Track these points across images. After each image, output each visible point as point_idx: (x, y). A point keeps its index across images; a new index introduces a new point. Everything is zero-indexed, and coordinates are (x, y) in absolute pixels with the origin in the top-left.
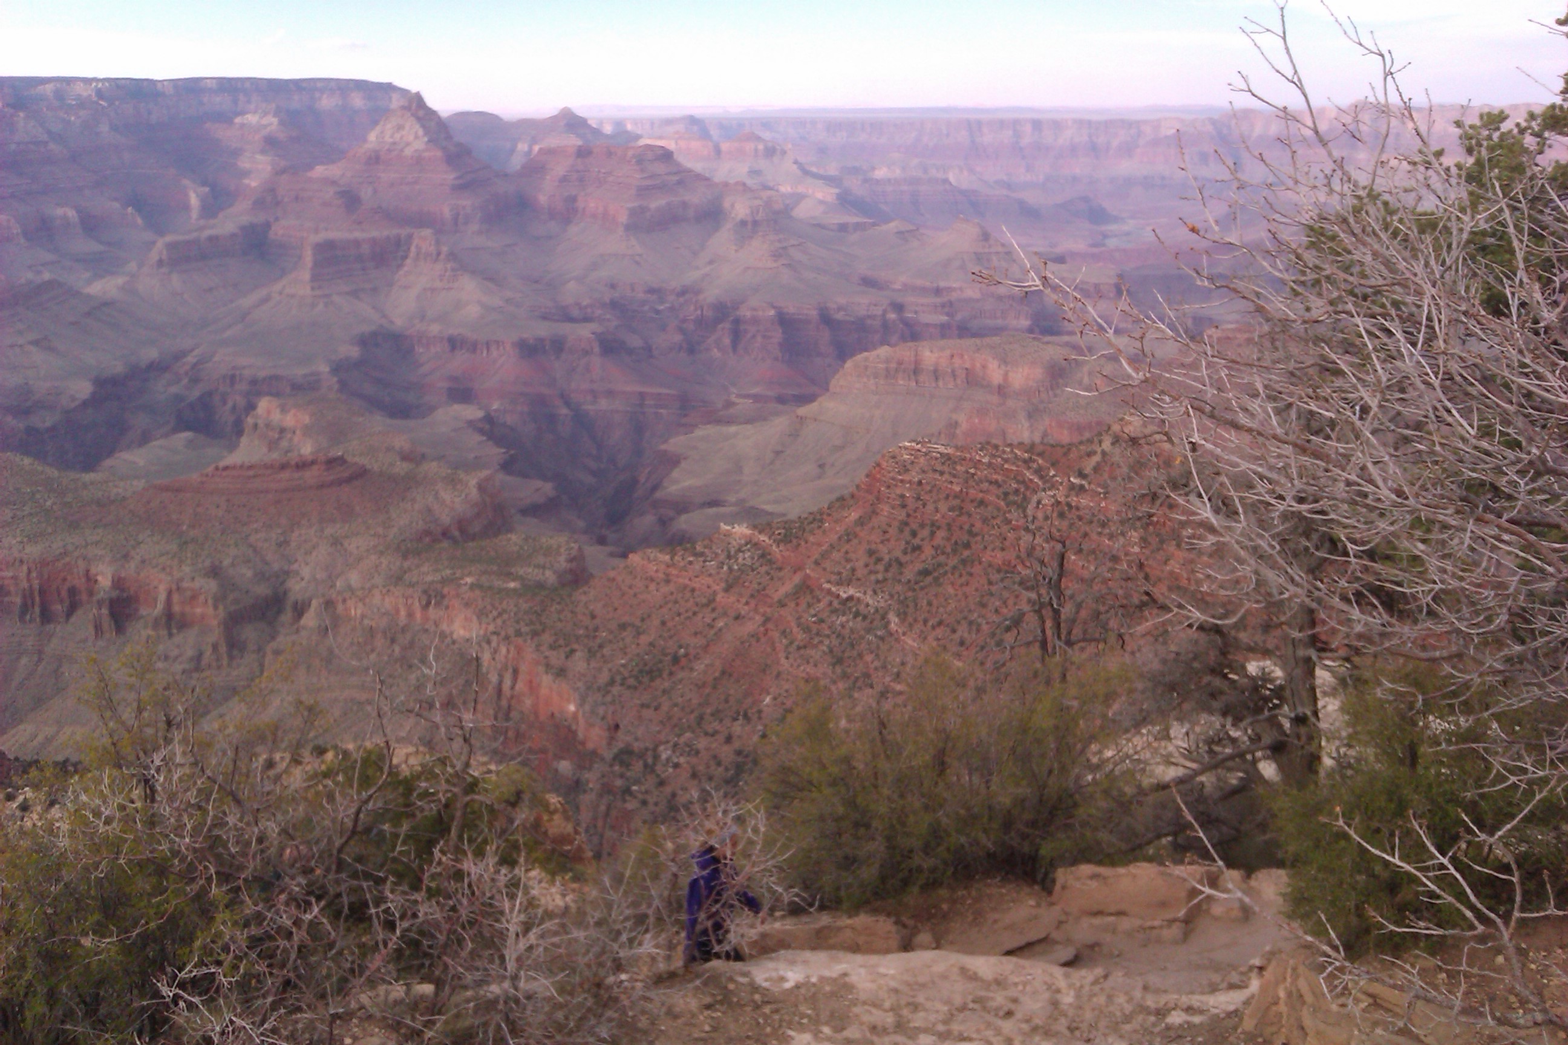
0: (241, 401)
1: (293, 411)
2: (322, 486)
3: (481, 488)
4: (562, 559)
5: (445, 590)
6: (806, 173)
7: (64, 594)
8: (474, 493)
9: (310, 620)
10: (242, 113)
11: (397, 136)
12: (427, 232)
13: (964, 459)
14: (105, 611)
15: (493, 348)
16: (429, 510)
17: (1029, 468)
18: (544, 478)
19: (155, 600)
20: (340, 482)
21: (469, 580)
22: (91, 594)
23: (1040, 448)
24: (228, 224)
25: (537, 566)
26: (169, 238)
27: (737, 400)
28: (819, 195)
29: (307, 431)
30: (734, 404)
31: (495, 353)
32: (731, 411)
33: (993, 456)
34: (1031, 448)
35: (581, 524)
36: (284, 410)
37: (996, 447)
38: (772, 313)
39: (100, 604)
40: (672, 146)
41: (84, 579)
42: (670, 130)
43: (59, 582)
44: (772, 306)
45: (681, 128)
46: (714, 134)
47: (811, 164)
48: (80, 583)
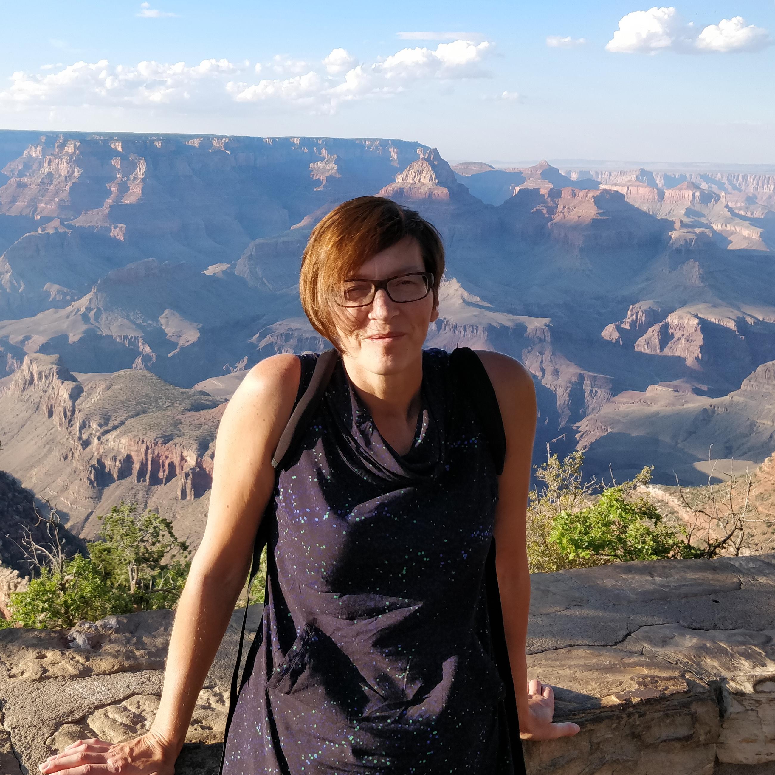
6: (735, 215)
7: (166, 466)
10: (315, 161)
11: (417, 179)
14: (189, 480)
22: (183, 468)
26: (259, 241)
28: (745, 233)
38: (696, 321)
39: (187, 475)
40: (623, 190)
41: (179, 458)
42: (625, 179)
43: (164, 458)
44: (697, 317)
45: (633, 178)
46: (660, 182)
47: (740, 209)
48: (176, 460)
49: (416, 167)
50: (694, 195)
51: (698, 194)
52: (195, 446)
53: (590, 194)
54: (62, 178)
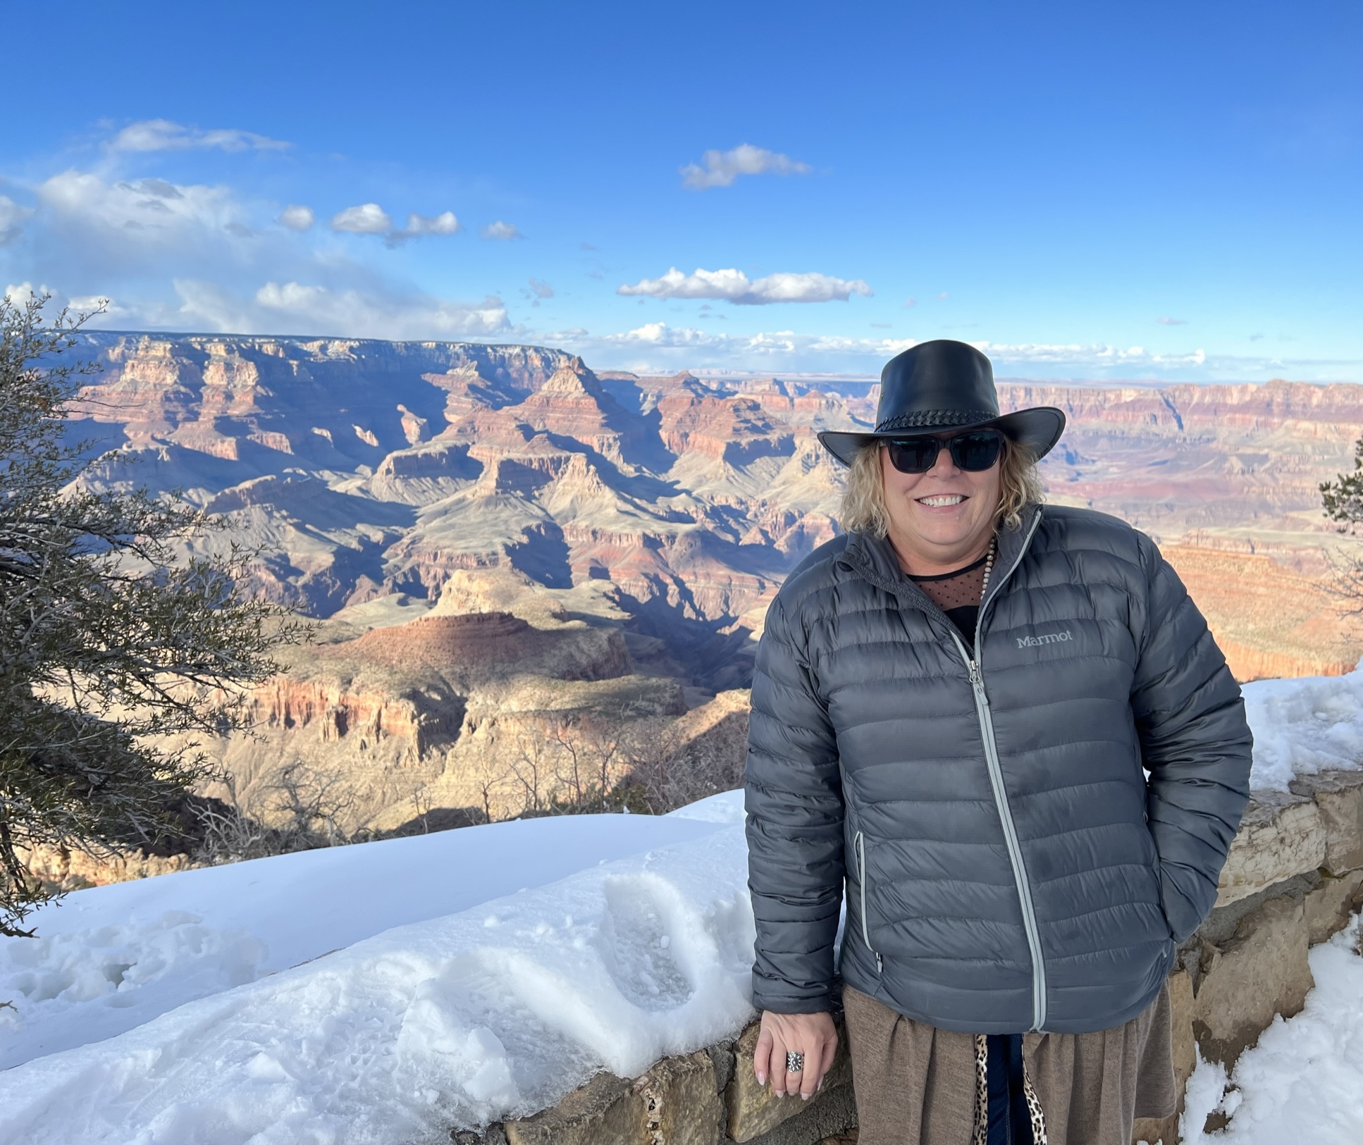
0: (440, 572)
1: (477, 581)
2: (495, 636)
3: (610, 640)
4: (667, 695)
5: (580, 716)
7: (303, 707)
8: (605, 645)
9: (481, 733)
10: (453, 367)
11: (563, 387)
12: (581, 456)
14: (332, 721)
15: (624, 539)
16: (572, 656)
18: (655, 635)
19: (370, 714)
20: (509, 633)
21: (598, 708)
22: (323, 708)
24: (437, 446)
25: (649, 700)
26: (396, 454)
29: (487, 595)
31: (625, 544)
35: (682, 670)
36: (470, 578)
38: (828, 521)
39: (329, 714)
40: (759, 400)
41: (318, 697)
42: (758, 388)
43: (300, 699)
44: (828, 516)
45: (767, 387)
46: (791, 391)
47: (860, 415)
48: (316, 699)
49: (561, 376)
50: (820, 404)
51: (824, 402)
52: (337, 682)
53: (729, 404)
54: (151, 385)
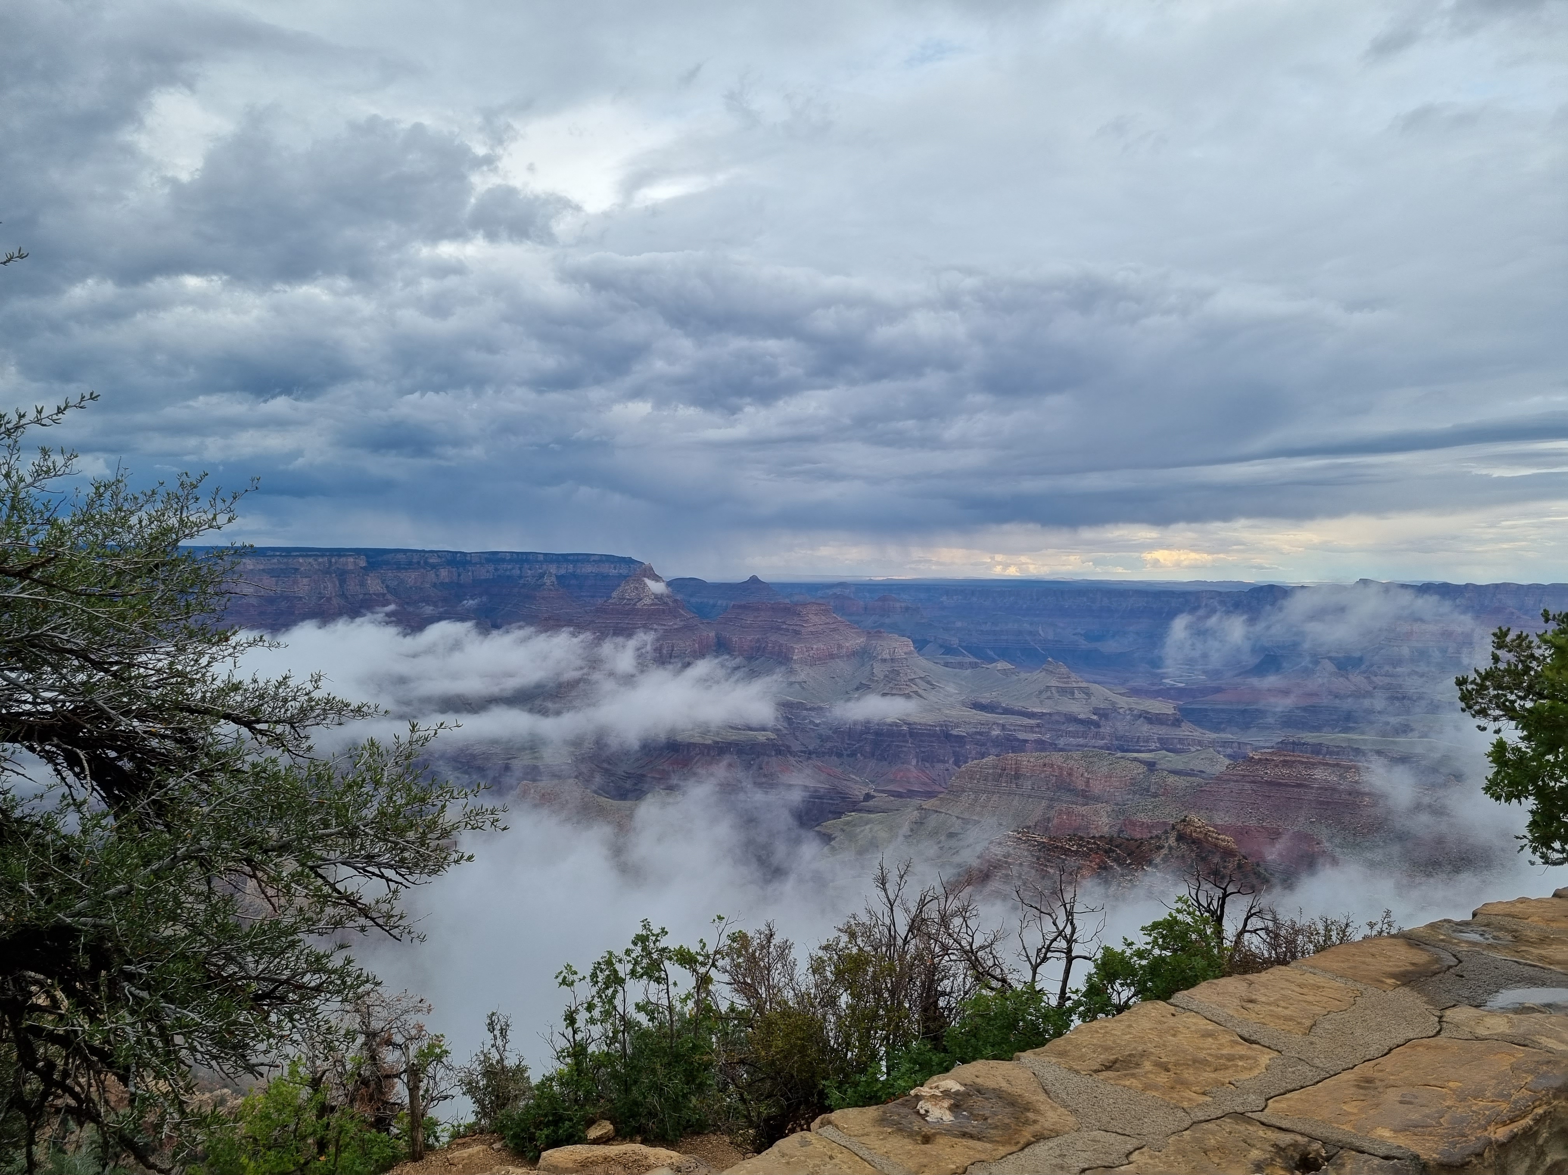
13: (1057, 847)
17: (1109, 857)
23: (1119, 841)
27: (875, 794)
30: (874, 797)
32: (871, 803)
33: (1081, 846)
34: (1111, 840)
37: (1081, 838)
